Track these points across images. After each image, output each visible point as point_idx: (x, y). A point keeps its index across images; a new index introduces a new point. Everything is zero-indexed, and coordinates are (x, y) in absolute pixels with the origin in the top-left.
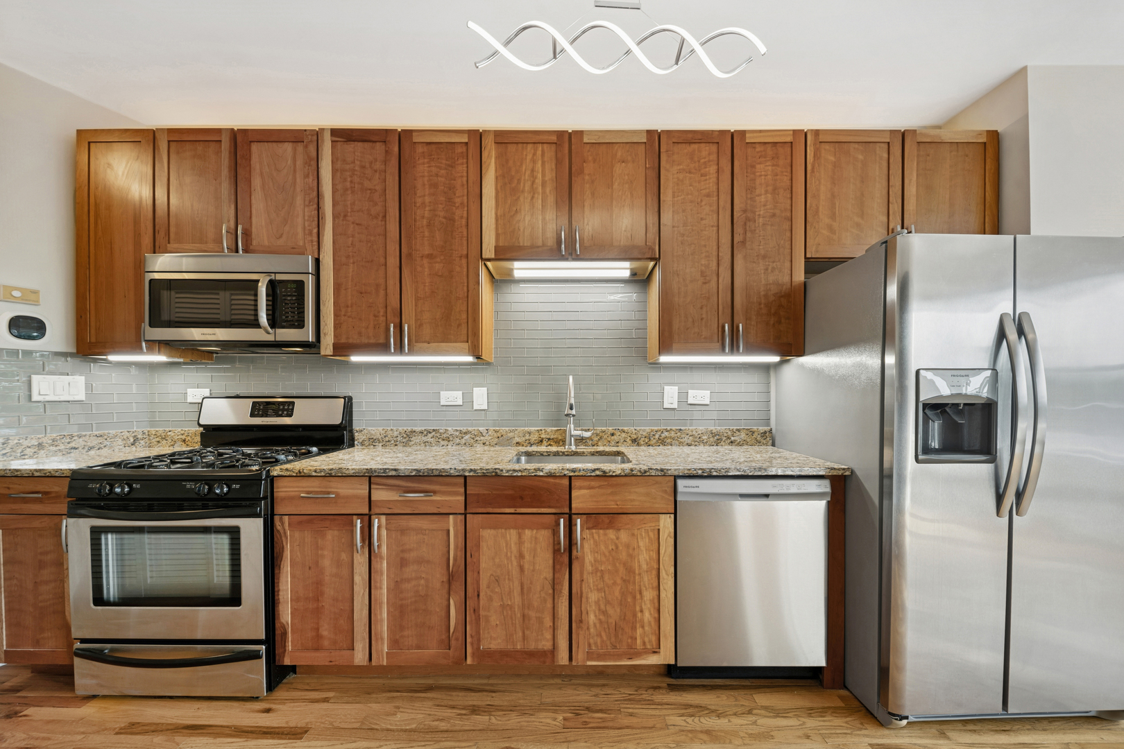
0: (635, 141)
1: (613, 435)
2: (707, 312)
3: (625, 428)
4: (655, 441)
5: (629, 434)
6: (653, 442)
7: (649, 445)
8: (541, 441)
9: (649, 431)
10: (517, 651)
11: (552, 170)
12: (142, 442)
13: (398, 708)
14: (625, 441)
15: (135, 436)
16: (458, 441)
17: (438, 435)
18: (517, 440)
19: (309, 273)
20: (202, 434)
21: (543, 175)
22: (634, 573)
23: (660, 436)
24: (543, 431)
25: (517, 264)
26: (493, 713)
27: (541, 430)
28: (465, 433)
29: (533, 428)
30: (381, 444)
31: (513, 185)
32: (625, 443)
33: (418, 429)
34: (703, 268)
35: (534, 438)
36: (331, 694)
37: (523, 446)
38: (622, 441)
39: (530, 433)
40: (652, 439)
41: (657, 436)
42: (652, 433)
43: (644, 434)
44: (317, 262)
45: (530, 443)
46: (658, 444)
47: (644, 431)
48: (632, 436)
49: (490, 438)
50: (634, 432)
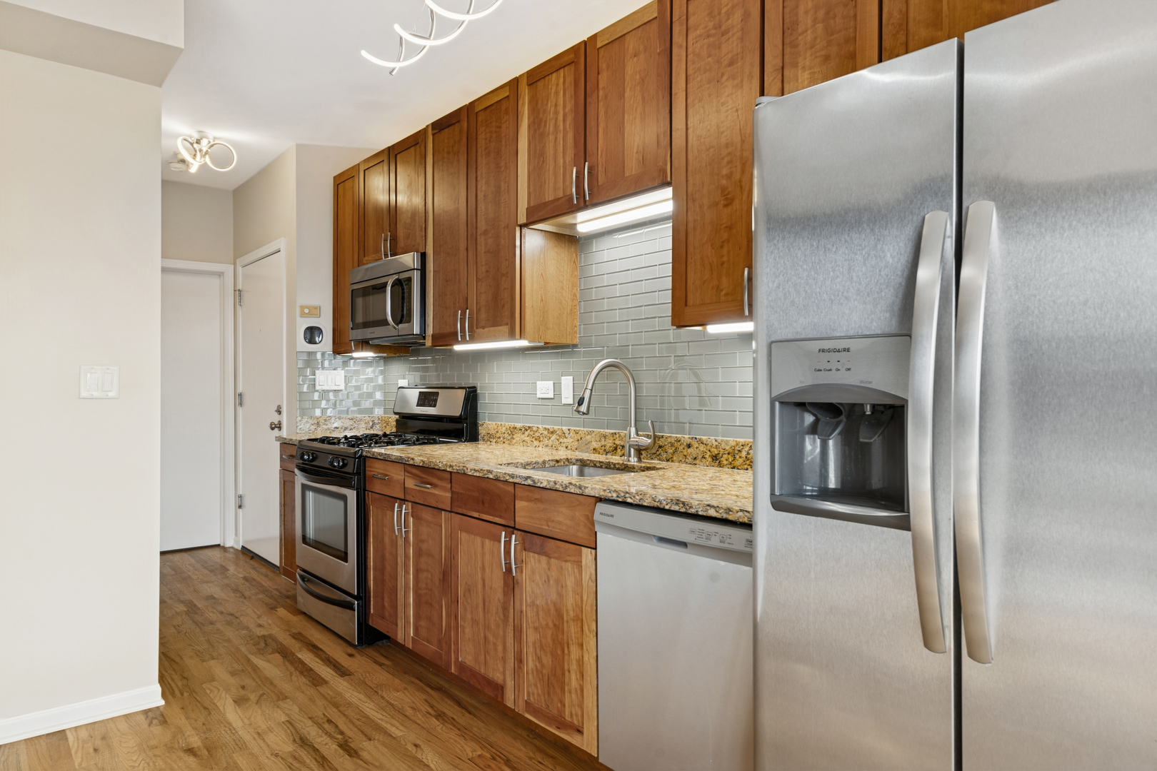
0: (646, 21)
1: (689, 446)
2: (729, 252)
3: (704, 438)
4: (741, 460)
5: (708, 447)
6: (739, 462)
7: (734, 468)
8: (616, 449)
9: (733, 444)
10: (479, 674)
11: (571, 97)
12: (377, 426)
13: (405, 689)
14: (703, 457)
15: (373, 421)
16: (546, 442)
17: (532, 433)
18: (595, 445)
19: (414, 269)
20: (397, 421)
21: (564, 107)
22: (563, 619)
23: (748, 454)
24: (617, 436)
25: (581, 216)
26: (446, 724)
27: (615, 434)
28: (552, 433)
29: (608, 431)
30: (494, 441)
31: (541, 130)
32: (704, 460)
33: (518, 425)
34: (724, 182)
35: (609, 443)
36: (388, 663)
37: (599, 453)
38: (700, 457)
39: (605, 437)
40: (737, 457)
41: (744, 454)
42: (737, 448)
43: (727, 448)
44: (423, 256)
45: (605, 450)
46: (746, 466)
47: (727, 443)
48: (712, 450)
49: (572, 440)
50: (715, 443)
